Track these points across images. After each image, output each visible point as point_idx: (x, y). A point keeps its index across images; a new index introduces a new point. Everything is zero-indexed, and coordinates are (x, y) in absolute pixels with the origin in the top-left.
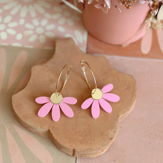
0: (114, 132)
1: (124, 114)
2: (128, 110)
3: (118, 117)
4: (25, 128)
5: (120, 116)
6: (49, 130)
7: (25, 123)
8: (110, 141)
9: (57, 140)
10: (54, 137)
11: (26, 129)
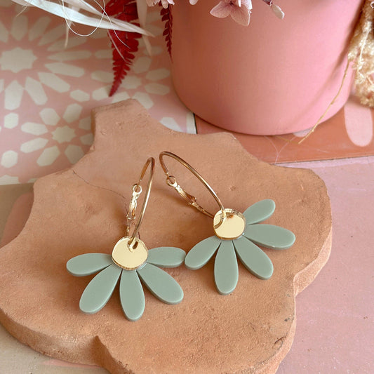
0: (286, 320)
1: (306, 269)
2: (316, 256)
3: (290, 278)
4: (29, 346)
5: (297, 275)
6: (97, 337)
7: (26, 328)
8: (278, 345)
9: (124, 364)
10: (113, 356)
11: (32, 349)
